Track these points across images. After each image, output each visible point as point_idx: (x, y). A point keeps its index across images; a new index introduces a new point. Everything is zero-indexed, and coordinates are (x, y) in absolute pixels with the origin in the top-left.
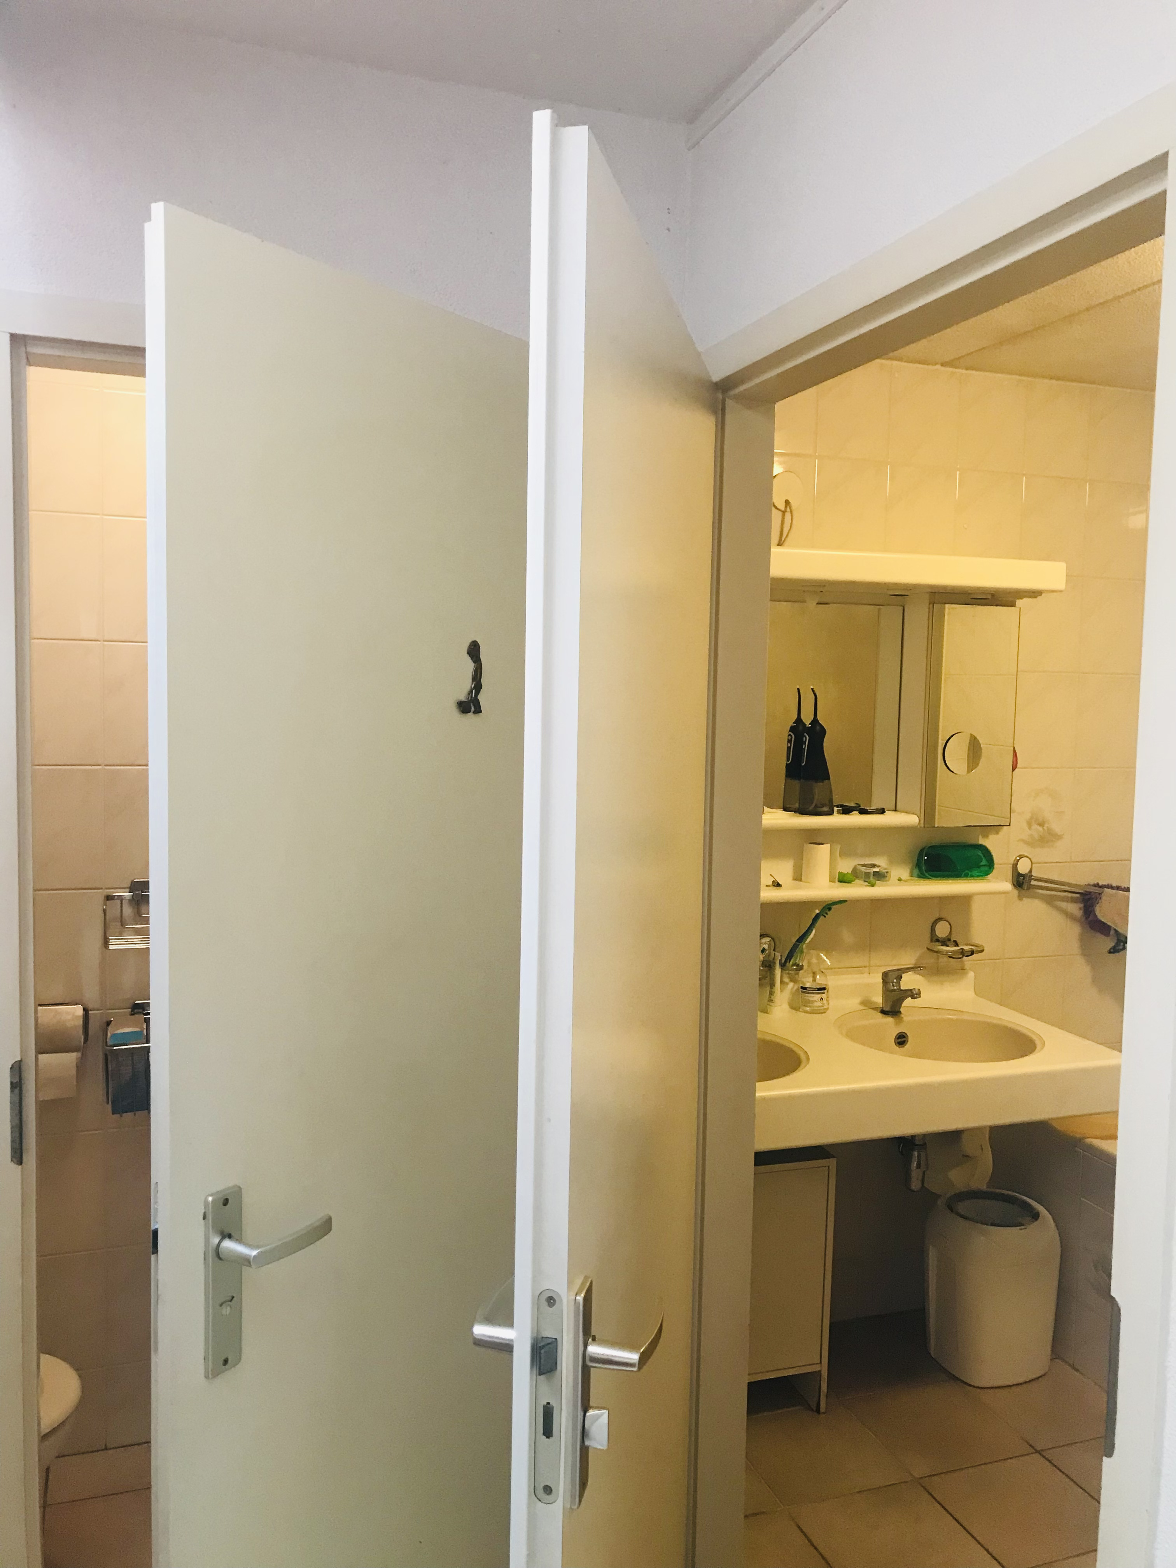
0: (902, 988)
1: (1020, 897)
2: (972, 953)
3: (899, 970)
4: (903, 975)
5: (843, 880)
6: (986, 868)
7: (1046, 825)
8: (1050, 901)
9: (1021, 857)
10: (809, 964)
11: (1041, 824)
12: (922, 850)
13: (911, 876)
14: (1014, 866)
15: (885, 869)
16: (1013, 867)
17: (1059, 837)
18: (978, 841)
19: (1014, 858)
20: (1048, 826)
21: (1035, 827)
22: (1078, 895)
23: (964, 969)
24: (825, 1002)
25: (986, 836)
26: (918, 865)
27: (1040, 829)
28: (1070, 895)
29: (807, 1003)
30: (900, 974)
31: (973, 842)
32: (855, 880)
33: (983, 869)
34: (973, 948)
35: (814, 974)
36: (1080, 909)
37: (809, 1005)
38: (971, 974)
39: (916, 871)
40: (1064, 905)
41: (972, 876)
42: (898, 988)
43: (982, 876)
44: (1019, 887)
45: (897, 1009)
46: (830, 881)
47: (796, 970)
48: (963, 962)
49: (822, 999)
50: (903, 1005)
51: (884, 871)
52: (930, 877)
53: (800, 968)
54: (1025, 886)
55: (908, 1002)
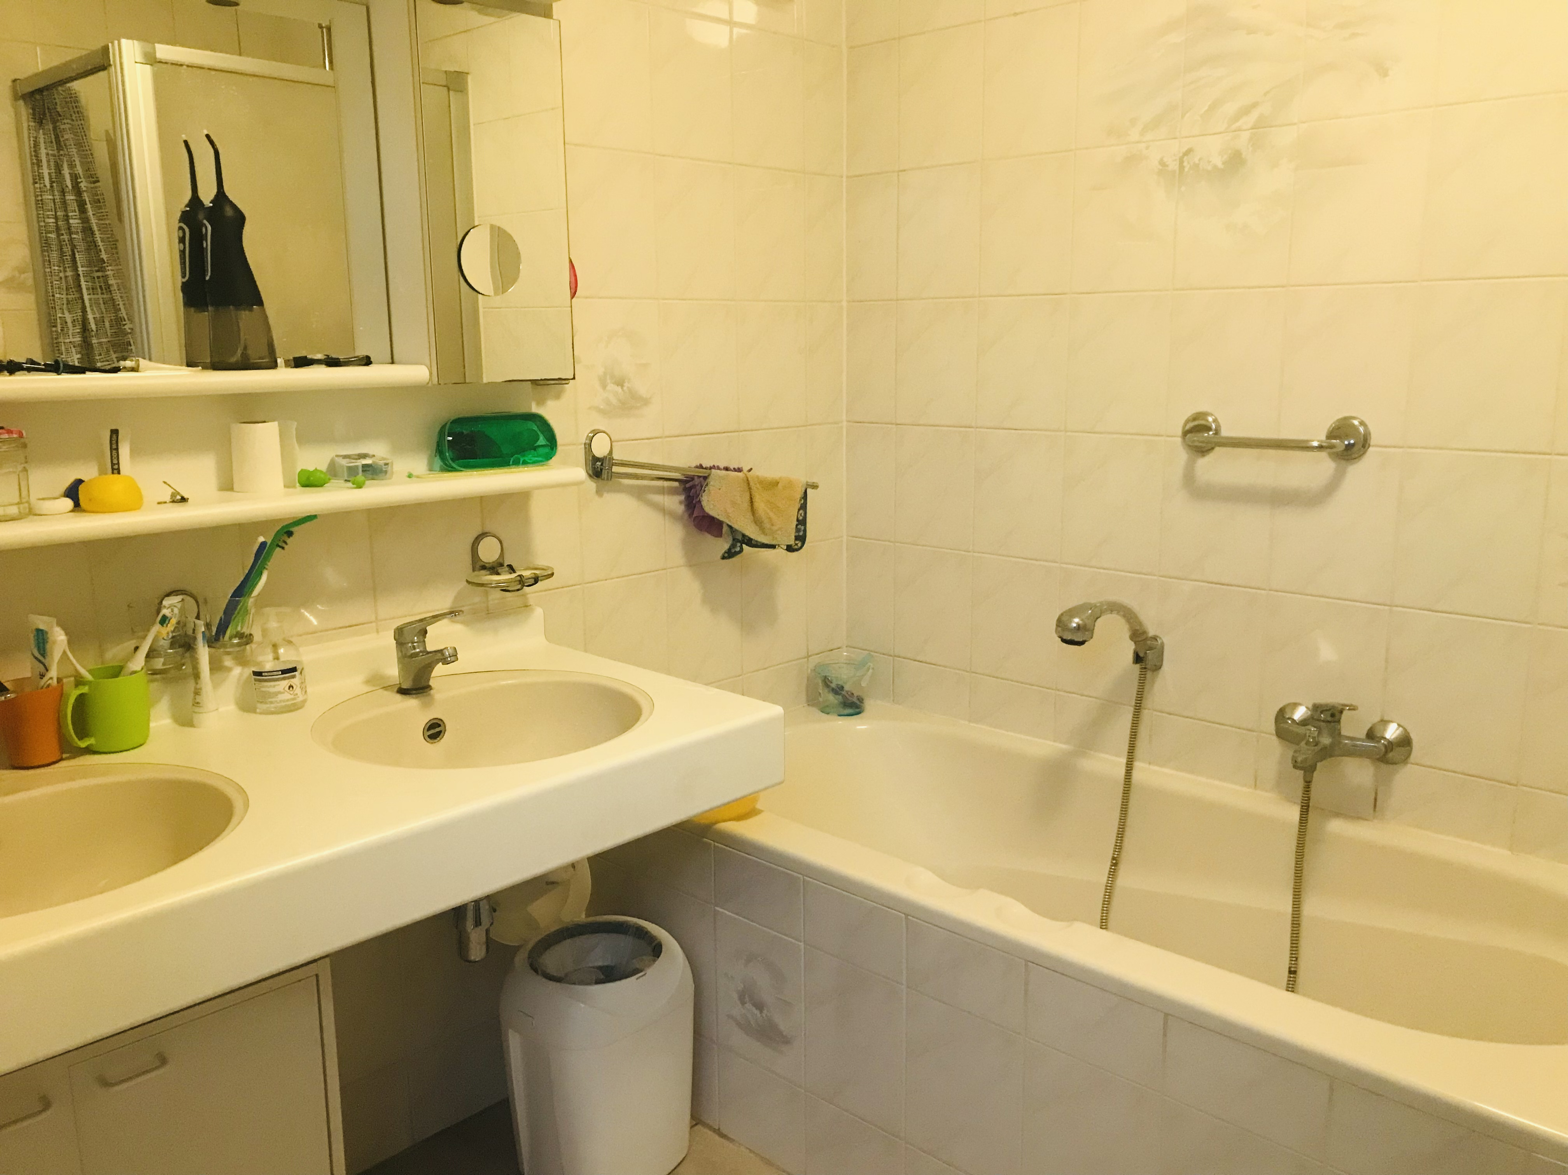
0: (429, 649)
1: (599, 492)
2: (536, 580)
3: (421, 620)
4: (428, 628)
5: (309, 482)
6: (547, 450)
7: (626, 385)
8: (640, 494)
9: (596, 432)
10: (265, 632)
11: (620, 383)
12: (444, 427)
13: (431, 469)
14: (587, 446)
15: (384, 459)
16: (585, 448)
17: (646, 402)
18: (531, 408)
19: (586, 435)
20: (629, 385)
21: (611, 387)
22: (676, 484)
23: (527, 606)
24: (297, 690)
25: (541, 402)
26: (439, 451)
27: (619, 389)
28: (666, 484)
29: (265, 697)
30: (423, 627)
31: (522, 410)
32: (330, 479)
33: (542, 451)
34: (537, 572)
35: (275, 647)
36: (681, 503)
37: (270, 700)
38: (539, 612)
39: (438, 462)
40: (658, 498)
41: (525, 463)
42: (422, 649)
43: (541, 461)
44: (597, 477)
45: (423, 684)
46: (285, 486)
47: (239, 645)
48: (524, 595)
49: (291, 687)
50: (432, 676)
51: (382, 462)
52: (462, 469)
53: (246, 639)
54: (605, 474)
55: (439, 669)
